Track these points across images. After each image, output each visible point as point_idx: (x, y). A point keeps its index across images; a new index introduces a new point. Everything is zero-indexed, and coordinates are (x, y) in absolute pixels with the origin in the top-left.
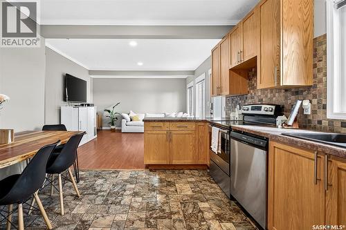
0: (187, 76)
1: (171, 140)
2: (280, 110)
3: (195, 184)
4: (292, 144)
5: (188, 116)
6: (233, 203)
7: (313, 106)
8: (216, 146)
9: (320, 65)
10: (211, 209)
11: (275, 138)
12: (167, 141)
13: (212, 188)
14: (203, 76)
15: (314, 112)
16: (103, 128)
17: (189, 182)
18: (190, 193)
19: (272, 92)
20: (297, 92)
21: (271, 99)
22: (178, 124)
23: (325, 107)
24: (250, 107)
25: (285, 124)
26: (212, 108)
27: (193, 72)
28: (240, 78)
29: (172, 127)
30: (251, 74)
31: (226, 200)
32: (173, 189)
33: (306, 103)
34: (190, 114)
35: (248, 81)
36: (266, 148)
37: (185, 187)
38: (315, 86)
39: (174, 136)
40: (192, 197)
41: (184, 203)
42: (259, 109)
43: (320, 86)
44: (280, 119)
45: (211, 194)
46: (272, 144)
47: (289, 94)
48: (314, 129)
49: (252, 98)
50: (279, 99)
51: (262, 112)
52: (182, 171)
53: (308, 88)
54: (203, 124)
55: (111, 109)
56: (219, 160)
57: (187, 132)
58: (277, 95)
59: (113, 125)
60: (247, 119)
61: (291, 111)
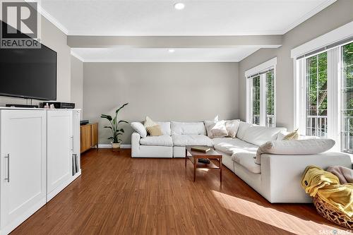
16: (101, 146)
55: (113, 115)
59: (116, 141)
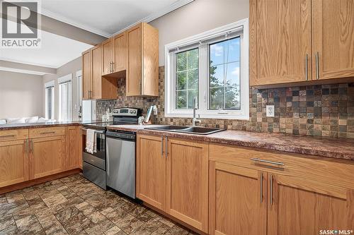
0: (44, 73)
1: (31, 151)
2: (140, 112)
3: (69, 190)
4: (151, 134)
5: (46, 120)
6: (109, 192)
7: (158, 109)
8: (91, 147)
9: (162, 84)
10: (90, 205)
11: (141, 132)
12: (24, 152)
13: (88, 187)
14: (69, 77)
15: (159, 113)
17: (60, 192)
18: (64, 201)
19: (135, 99)
20: (150, 100)
21: (134, 104)
22: (43, 130)
23: (164, 111)
24: (119, 110)
25: (144, 122)
26: (81, 111)
27: (55, 71)
28: (111, 85)
29: (33, 134)
30: (119, 83)
31: (102, 193)
32: (40, 206)
33: (155, 107)
34: (50, 118)
35: (117, 88)
36: (135, 140)
37: (56, 198)
38: (159, 97)
39: (35, 145)
40: (67, 204)
41: (58, 213)
42: (126, 111)
43: (161, 97)
44: (140, 119)
45: (88, 193)
46: (138, 136)
47: (145, 101)
48: (159, 124)
49: (121, 102)
50: (140, 104)
51: (129, 114)
52: (47, 184)
53: (156, 98)
54: (74, 127)
56: (94, 160)
57: (56, 138)
58: (138, 101)
60: (117, 120)
61: (146, 113)
